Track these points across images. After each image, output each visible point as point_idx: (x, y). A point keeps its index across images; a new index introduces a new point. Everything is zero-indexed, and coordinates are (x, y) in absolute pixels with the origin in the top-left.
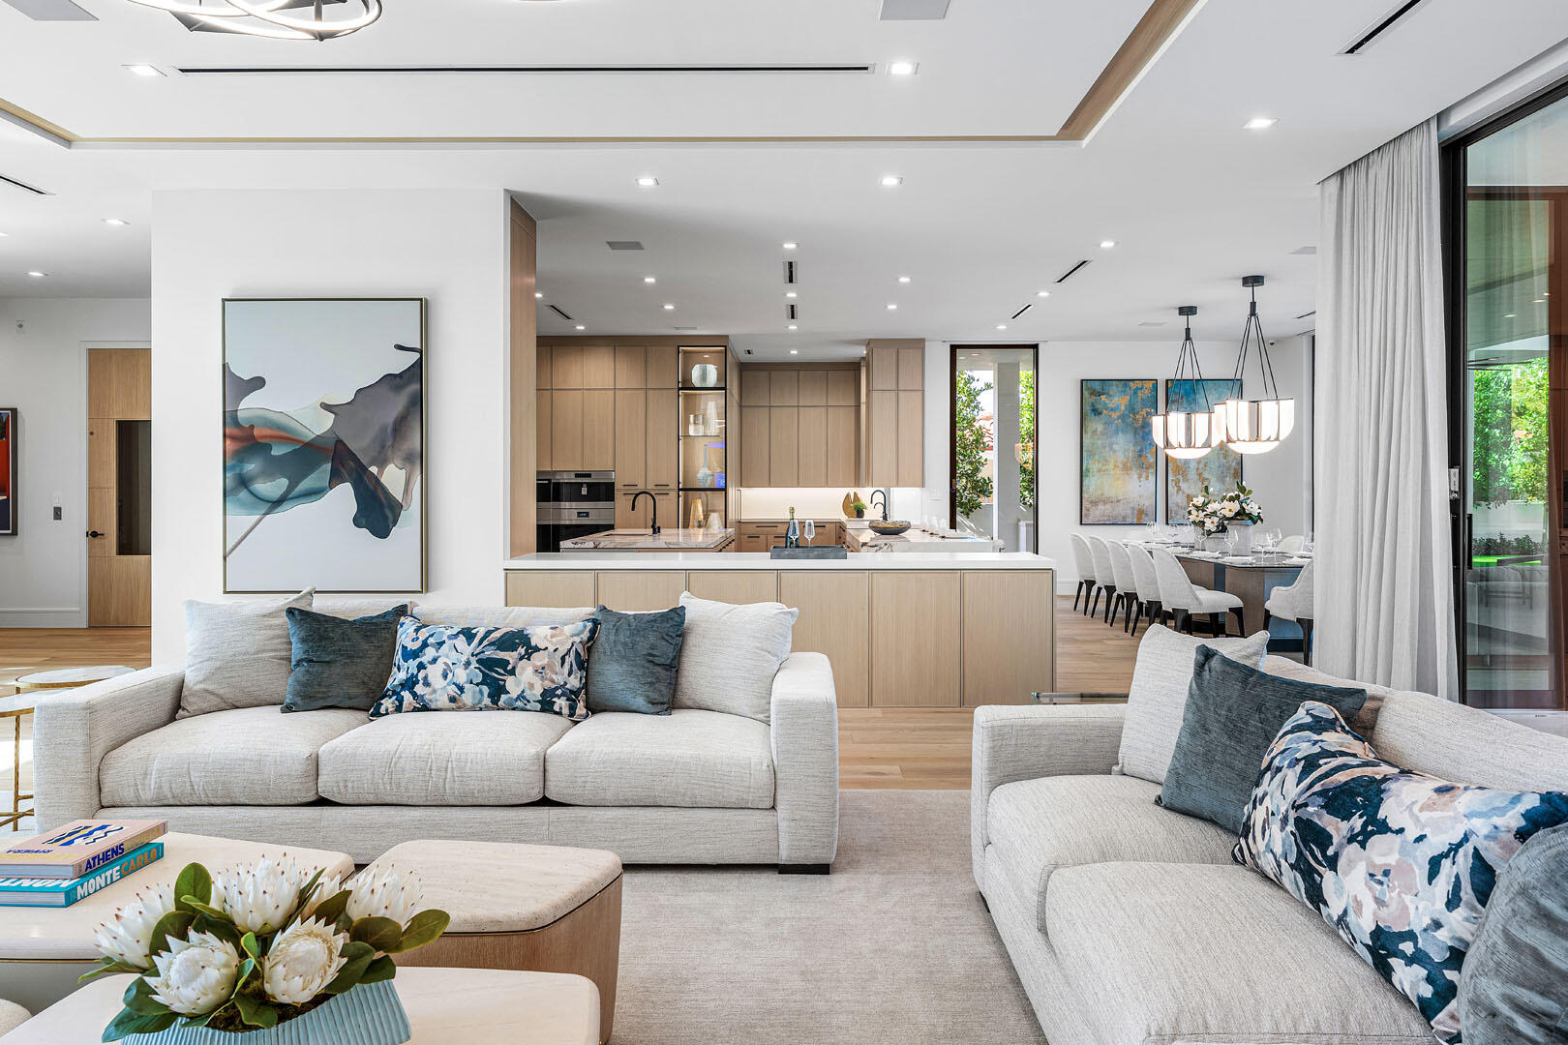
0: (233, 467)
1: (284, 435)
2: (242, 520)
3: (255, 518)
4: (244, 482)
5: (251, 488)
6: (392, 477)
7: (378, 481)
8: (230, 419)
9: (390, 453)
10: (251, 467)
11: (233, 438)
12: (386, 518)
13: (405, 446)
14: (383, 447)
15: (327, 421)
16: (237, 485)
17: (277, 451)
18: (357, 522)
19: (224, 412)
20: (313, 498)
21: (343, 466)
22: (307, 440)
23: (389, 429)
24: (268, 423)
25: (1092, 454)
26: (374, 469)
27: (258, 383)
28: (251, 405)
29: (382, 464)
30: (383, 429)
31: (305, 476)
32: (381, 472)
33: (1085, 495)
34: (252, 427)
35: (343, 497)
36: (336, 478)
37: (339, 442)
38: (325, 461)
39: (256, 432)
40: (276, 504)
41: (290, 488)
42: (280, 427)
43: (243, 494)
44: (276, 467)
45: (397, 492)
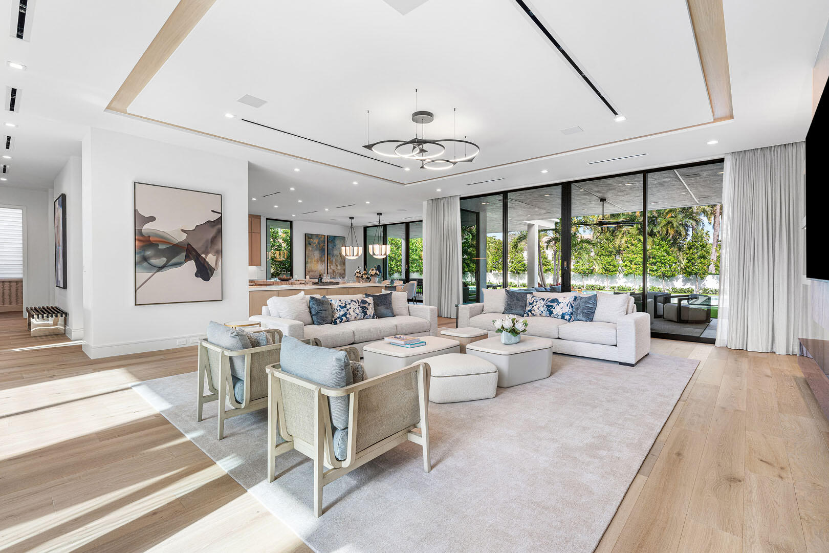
0: (140, 253)
1: (165, 241)
2: (143, 275)
3: (150, 274)
4: (145, 259)
5: (149, 261)
6: (211, 259)
7: (205, 260)
8: (138, 233)
9: (209, 250)
10: (148, 253)
11: (139, 240)
12: (208, 274)
13: (216, 247)
14: (207, 247)
15: (184, 236)
16: (141, 260)
17: (161, 247)
18: (196, 275)
19: (135, 230)
20: (178, 266)
21: (190, 253)
22: (176, 243)
23: (210, 240)
24: (157, 235)
25: (308, 257)
26: (203, 256)
27: (152, 219)
28: (148, 227)
29: (207, 253)
30: (207, 241)
31: (174, 257)
32: (206, 256)
33: (307, 269)
34: (149, 236)
35: (190, 266)
36: (187, 258)
37: (189, 245)
38: (184, 252)
39: (151, 239)
40: (161, 268)
41: (168, 262)
42: (162, 237)
43: (145, 264)
44: (160, 253)
45: (213, 264)
